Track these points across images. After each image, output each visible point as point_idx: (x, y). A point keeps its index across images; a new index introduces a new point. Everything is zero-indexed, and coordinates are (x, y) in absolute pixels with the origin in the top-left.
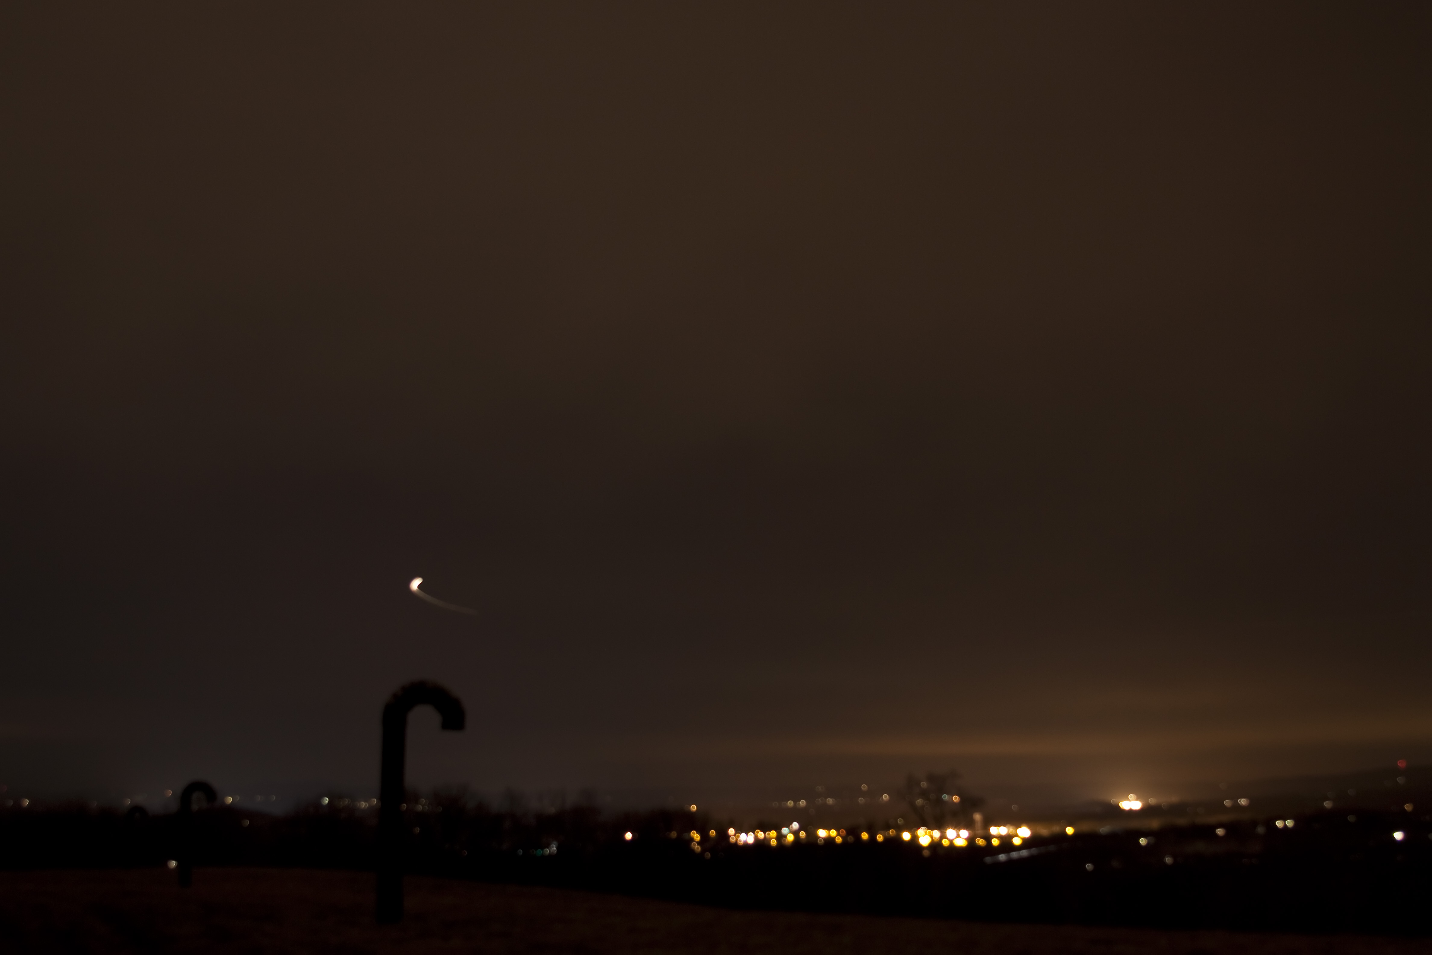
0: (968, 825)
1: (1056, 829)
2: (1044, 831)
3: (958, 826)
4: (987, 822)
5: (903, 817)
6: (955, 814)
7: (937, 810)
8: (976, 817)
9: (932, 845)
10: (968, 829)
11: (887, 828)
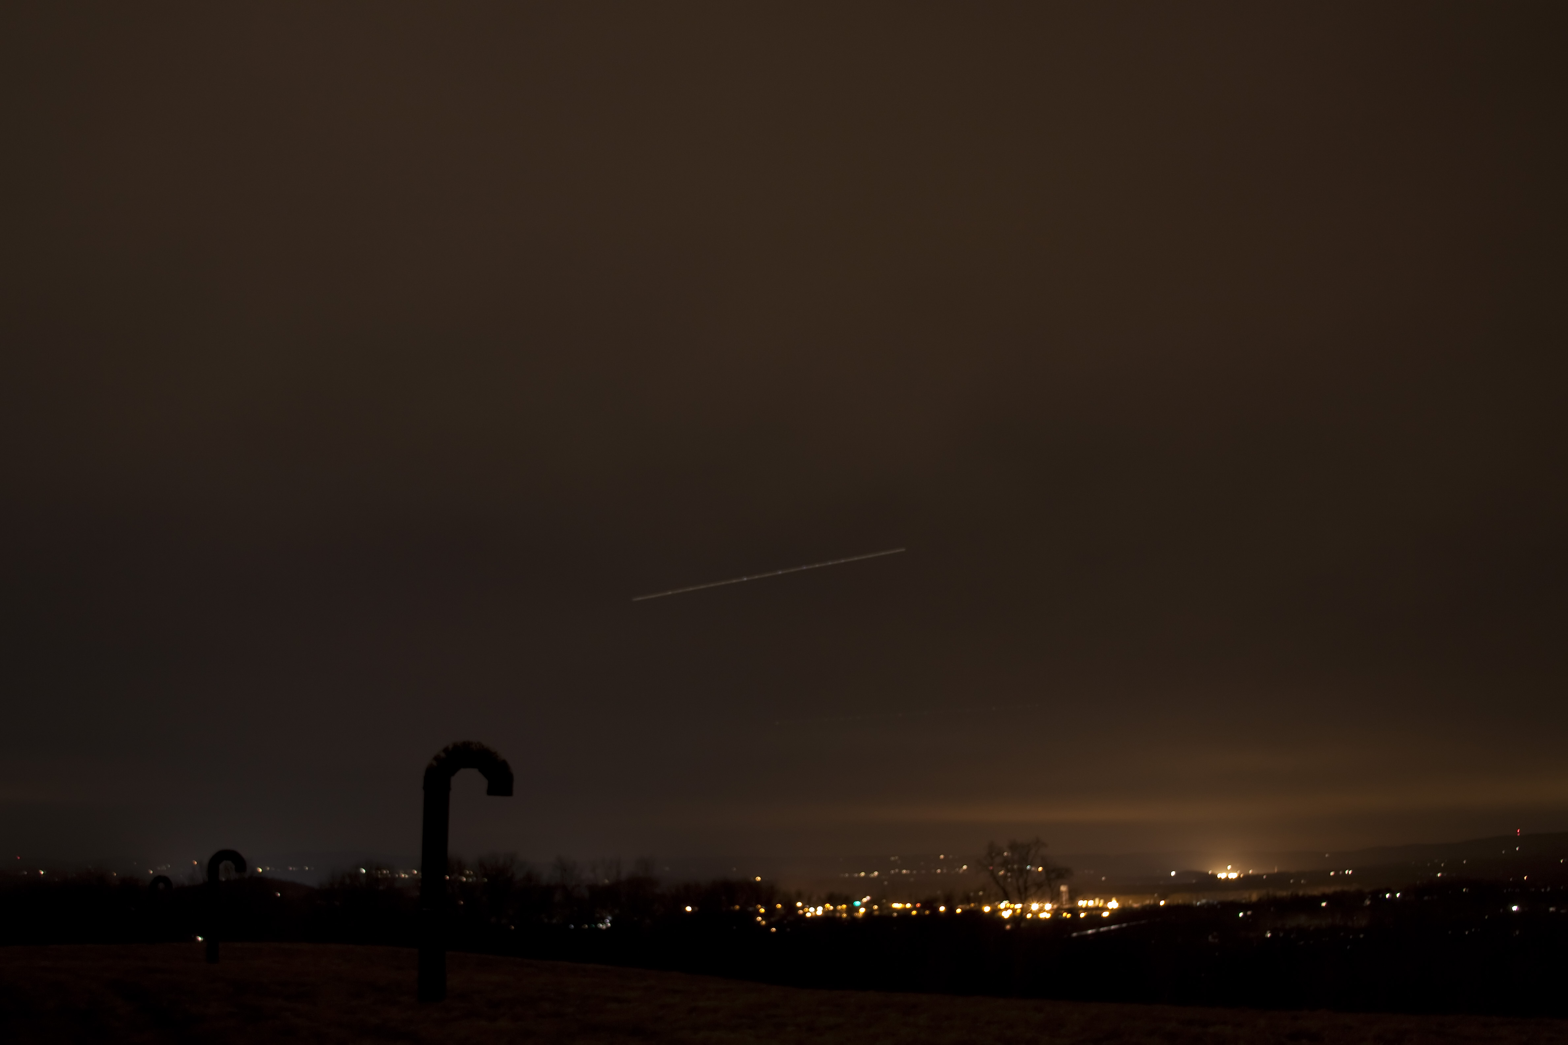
0: (1054, 897)
1: (1148, 902)
2: (1135, 904)
3: (1041, 899)
4: (1075, 895)
5: (984, 890)
6: (1039, 886)
7: (1021, 882)
8: (1063, 888)
9: (1014, 919)
10: (1053, 902)
11: (967, 900)
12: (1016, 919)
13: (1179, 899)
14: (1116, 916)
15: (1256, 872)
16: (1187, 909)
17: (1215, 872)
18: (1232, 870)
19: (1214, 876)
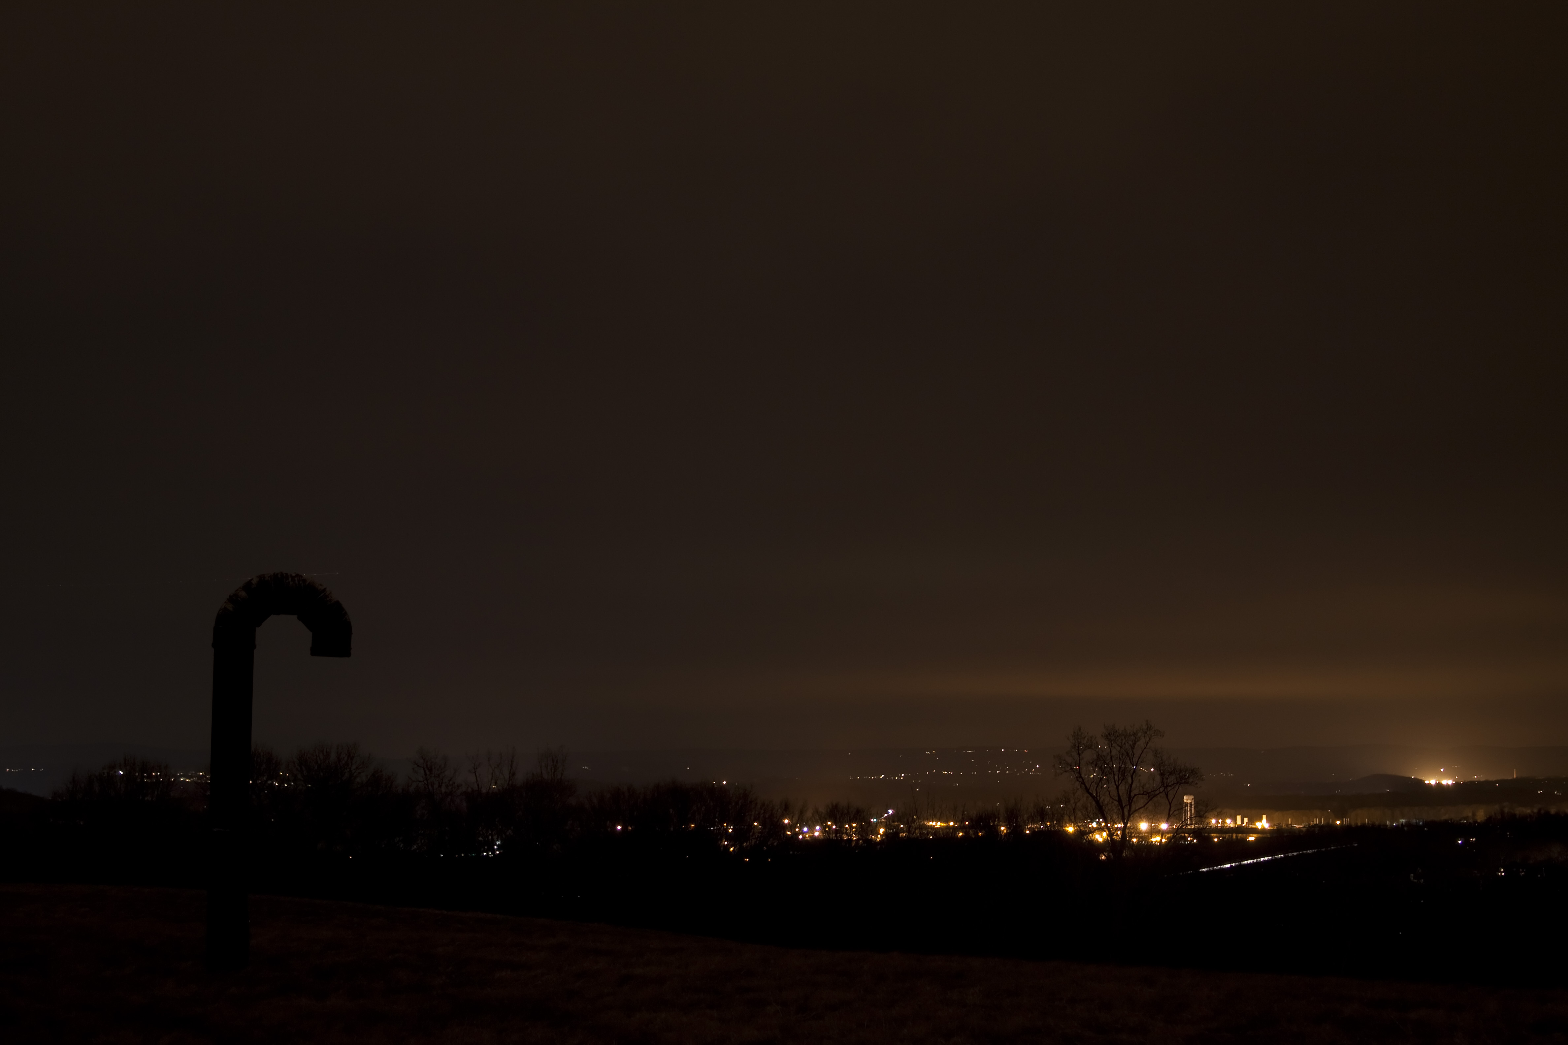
0: (1174, 812)
1: (1317, 820)
2: (1297, 824)
3: (1153, 817)
4: (1203, 810)
5: (1067, 802)
6: (1151, 795)
7: (1123, 788)
8: (1187, 799)
9: (1111, 845)
10: (1172, 820)
11: (1042, 816)
12: (1113, 846)
13: (1363, 817)
14: (1269, 841)
15: (1482, 778)
16: (1376, 832)
17: (1423, 778)
18: (1446, 775)
19: (1421, 782)
